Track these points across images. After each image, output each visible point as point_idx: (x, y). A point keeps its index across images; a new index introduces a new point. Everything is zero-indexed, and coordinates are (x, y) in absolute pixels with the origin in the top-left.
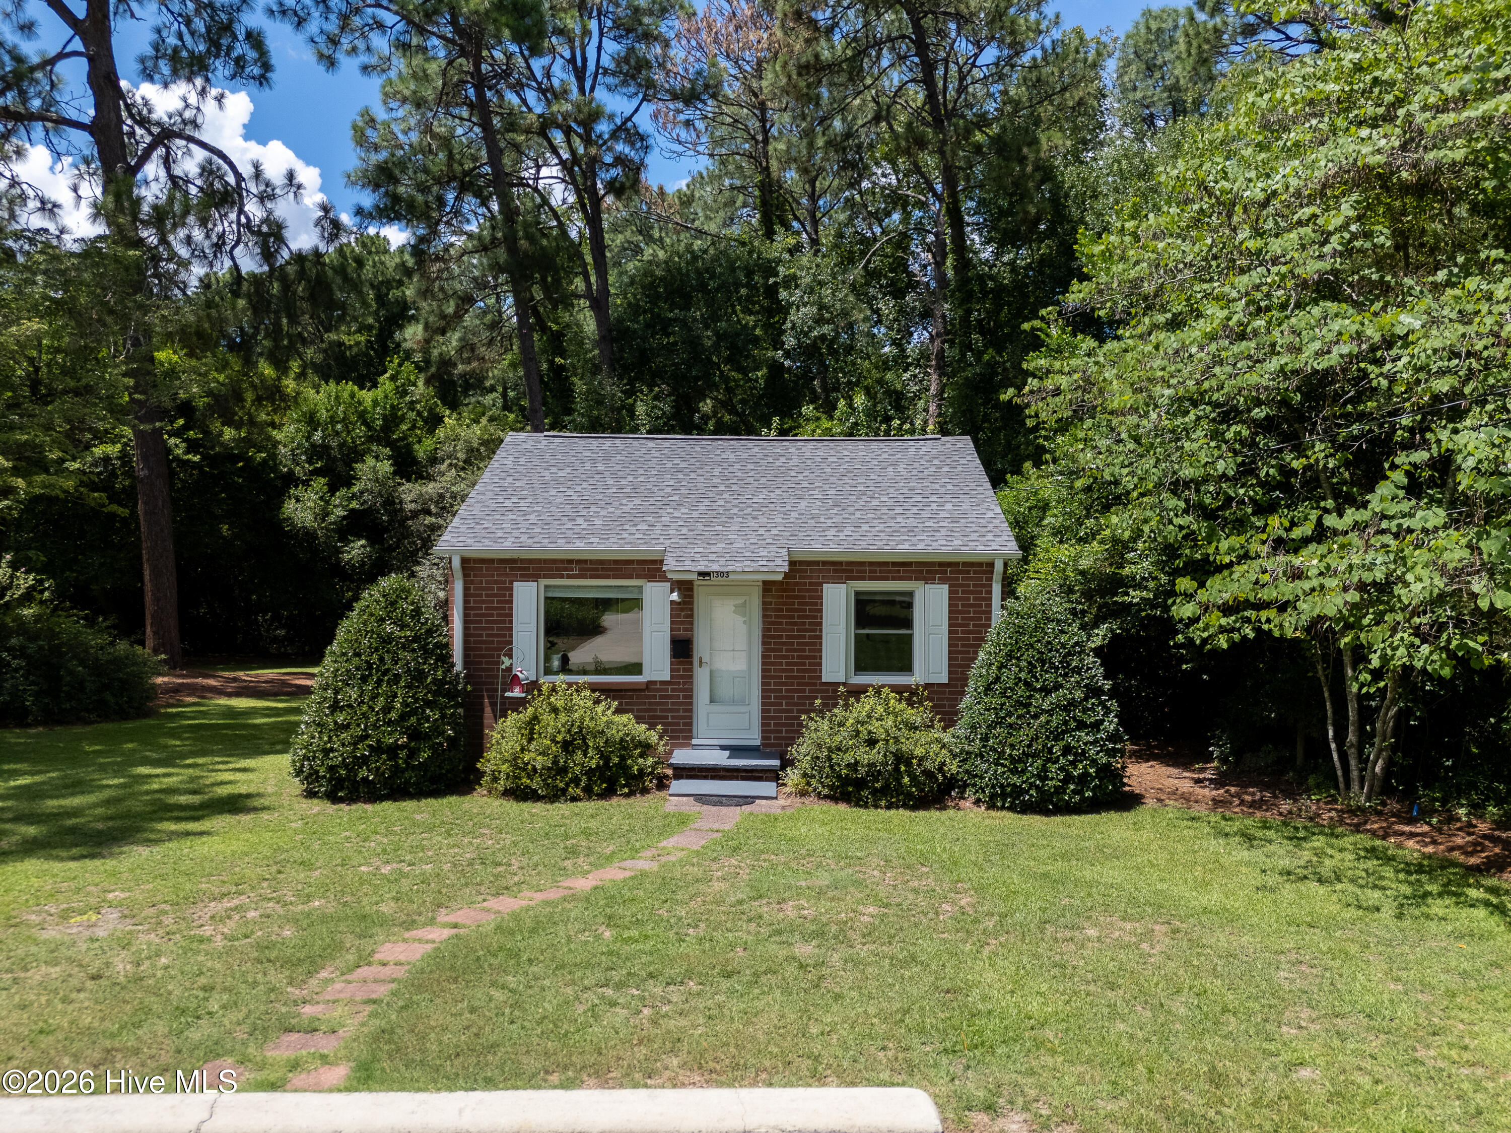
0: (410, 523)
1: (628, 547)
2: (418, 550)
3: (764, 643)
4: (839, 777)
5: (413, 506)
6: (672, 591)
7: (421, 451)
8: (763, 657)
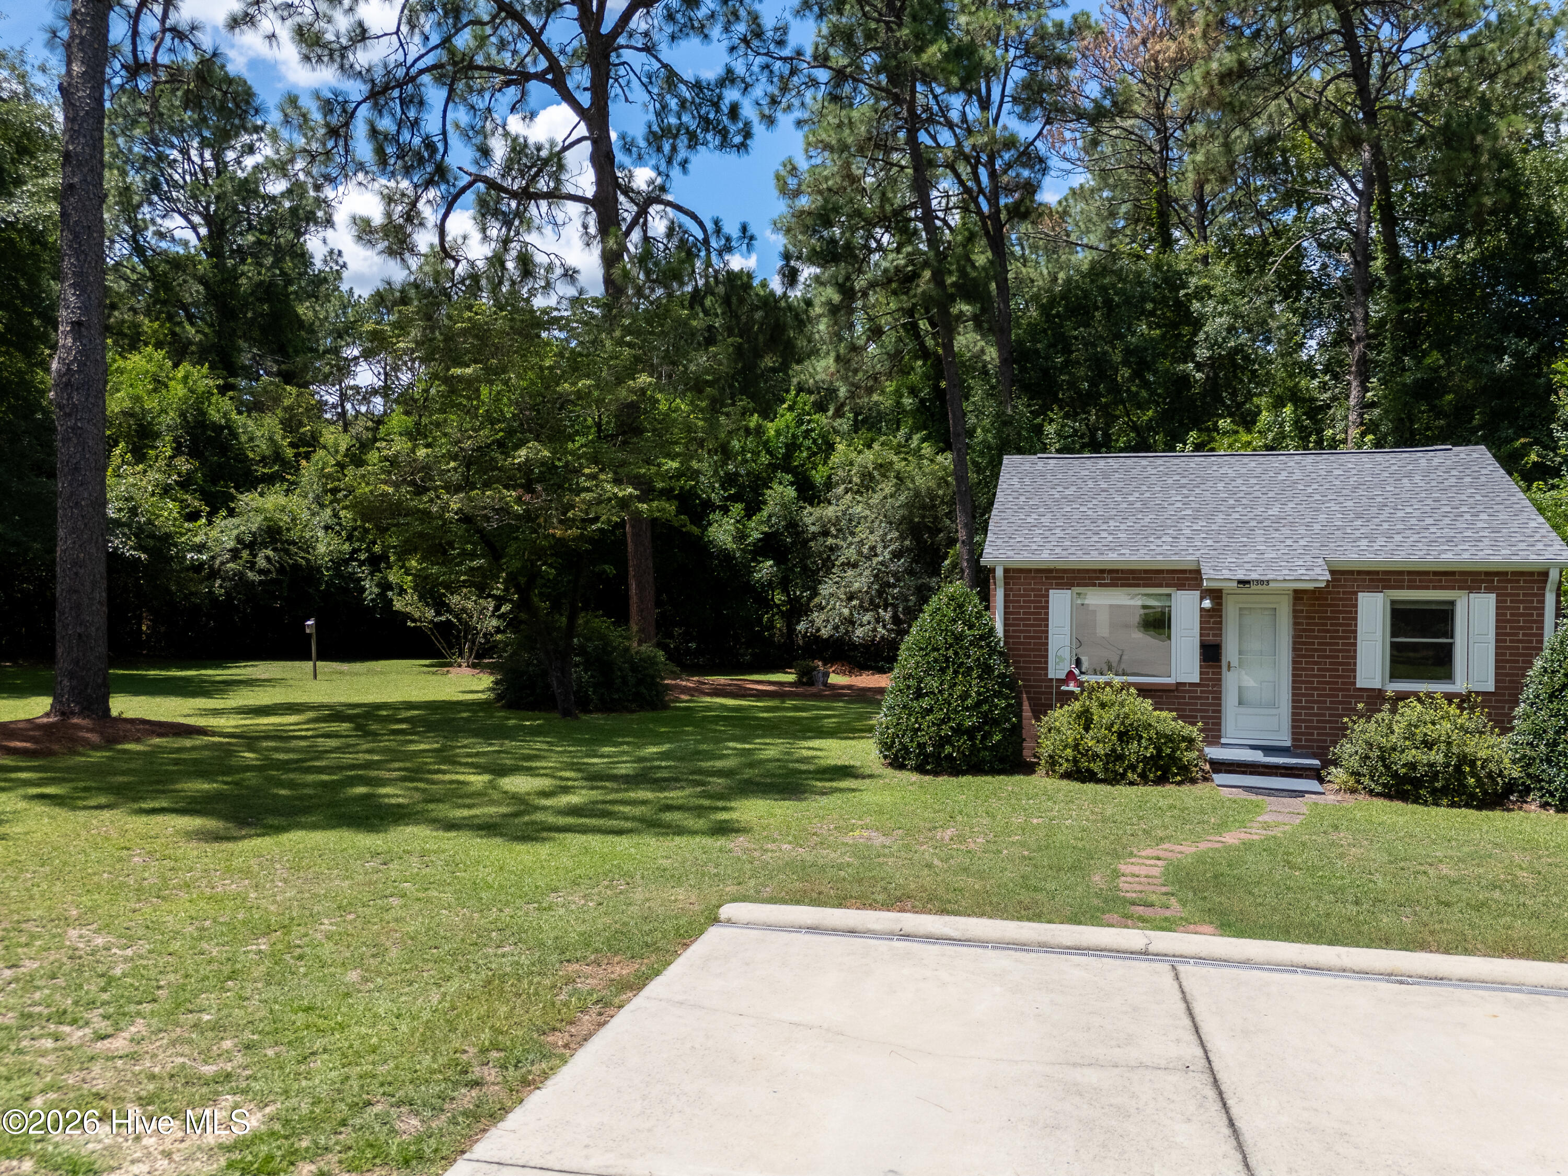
0: (812, 544)
1: (1160, 558)
2: (819, 570)
3: (1294, 649)
4: (1395, 775)
5: (812, 529)
6: (1202, 599)
7: (818, 476)
8: (1294, 662)
